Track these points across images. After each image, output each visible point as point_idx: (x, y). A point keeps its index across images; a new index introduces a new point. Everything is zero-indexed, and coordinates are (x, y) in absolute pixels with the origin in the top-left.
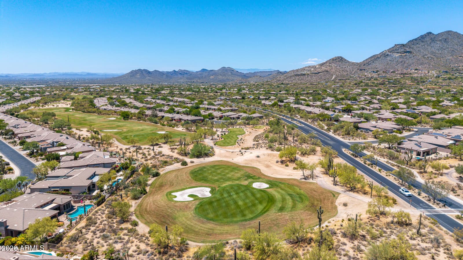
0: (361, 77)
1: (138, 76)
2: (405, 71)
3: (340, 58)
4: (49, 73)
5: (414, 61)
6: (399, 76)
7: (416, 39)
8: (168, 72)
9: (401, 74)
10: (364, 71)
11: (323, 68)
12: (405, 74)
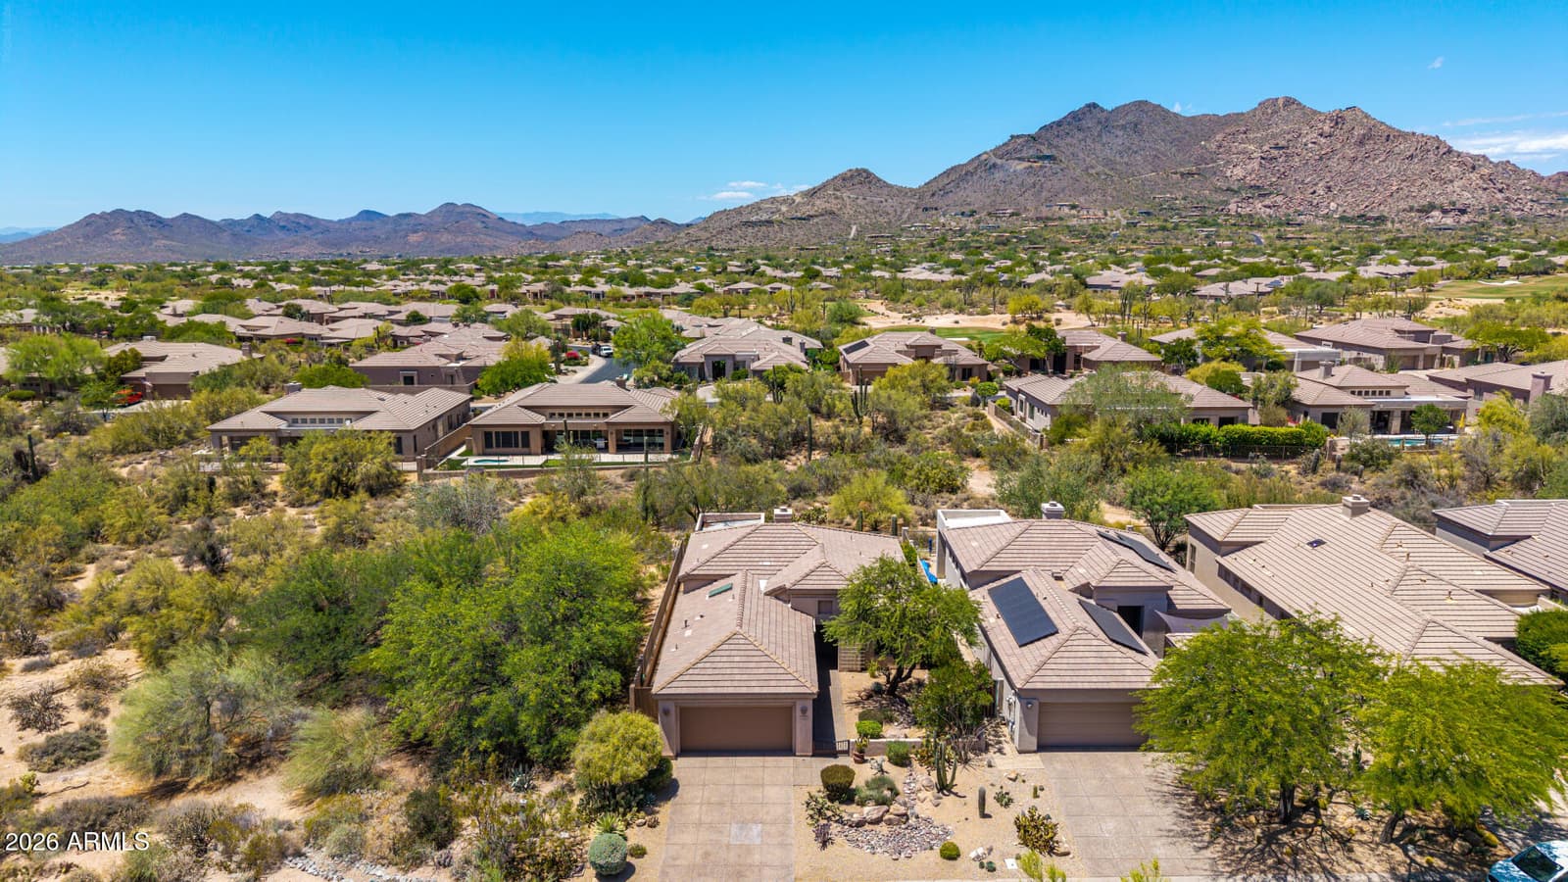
0: (932, 230)
1: (119, 235)
2: (1045, 212)
3: (864, 175)
5: (1064, 184)
6: (1031, 224)
7: (1059, 123)
9: (1038, 219)
10: (934, 212)
11: (818, 202)
12: (1047, 218)
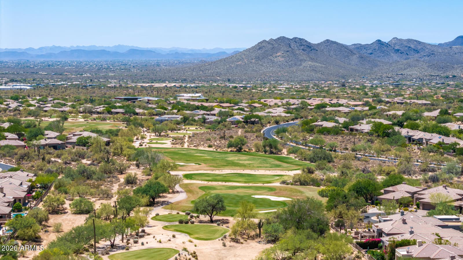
1: (279, 57)
4: (41, 49)
8: (359, 47)
